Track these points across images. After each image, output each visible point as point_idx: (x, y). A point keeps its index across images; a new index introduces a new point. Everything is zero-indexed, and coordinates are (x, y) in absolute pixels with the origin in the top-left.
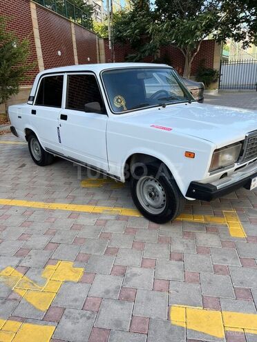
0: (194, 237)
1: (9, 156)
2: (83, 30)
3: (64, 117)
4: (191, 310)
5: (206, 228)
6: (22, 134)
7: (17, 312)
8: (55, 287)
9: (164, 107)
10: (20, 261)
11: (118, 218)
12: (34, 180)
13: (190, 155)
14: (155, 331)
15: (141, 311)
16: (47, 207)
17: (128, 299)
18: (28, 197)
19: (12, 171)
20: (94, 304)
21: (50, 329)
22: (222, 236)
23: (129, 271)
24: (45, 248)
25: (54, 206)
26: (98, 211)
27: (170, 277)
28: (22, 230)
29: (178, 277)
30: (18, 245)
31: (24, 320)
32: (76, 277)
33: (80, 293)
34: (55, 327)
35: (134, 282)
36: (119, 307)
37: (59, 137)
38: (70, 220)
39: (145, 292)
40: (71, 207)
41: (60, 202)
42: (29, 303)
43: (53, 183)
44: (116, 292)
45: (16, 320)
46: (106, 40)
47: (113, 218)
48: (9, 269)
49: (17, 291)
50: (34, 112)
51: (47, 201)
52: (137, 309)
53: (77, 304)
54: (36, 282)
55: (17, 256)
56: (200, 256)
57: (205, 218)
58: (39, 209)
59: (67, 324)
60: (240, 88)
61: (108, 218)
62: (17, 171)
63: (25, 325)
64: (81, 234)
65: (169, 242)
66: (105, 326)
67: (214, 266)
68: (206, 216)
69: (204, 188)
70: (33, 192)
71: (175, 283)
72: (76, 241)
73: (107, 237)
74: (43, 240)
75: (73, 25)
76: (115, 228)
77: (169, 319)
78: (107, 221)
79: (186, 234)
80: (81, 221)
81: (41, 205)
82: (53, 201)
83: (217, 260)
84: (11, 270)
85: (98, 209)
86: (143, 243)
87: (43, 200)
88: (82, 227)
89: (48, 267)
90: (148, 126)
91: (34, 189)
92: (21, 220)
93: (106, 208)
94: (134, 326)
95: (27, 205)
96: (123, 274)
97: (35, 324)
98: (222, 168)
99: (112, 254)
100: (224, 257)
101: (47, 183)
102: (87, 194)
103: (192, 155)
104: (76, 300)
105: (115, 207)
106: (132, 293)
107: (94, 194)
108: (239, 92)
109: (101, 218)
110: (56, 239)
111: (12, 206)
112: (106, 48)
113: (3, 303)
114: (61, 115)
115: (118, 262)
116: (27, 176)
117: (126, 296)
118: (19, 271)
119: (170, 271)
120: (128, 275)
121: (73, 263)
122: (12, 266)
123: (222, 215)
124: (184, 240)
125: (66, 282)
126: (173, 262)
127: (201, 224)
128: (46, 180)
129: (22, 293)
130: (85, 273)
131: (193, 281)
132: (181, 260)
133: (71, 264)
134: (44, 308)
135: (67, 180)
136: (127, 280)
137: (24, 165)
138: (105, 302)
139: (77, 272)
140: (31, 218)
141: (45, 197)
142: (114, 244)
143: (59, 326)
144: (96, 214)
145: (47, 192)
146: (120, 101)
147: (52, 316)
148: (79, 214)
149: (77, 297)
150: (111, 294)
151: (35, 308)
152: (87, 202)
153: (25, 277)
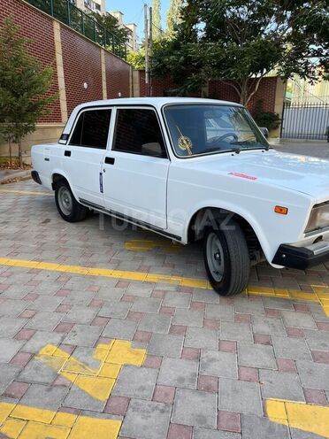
0: (280, 316)
1: (27, 208)
2: (114, 59)
3: (110, 161)
4: (291, 405)
5: (294, 305)
6: (48, 181)
7: (69, 402)
8: (113, 372)
9: (238, 153)
10: (63, 338)
11: (179, 289)
12: (63, 239)
13: (281, 210)
14: (251, 430)
15: (228, 405)
16: (86, 272)
17: (208, 389)
18: (60, 259)
19: (34, 226)
20: (167, 395)
21: (115, 424)
22: (316, 315)
23: (204, 355)
24: (92, 323)
25: (95, 271)
26: (152, 280)
27: (259, 364)
28: (59, 300)
29: (269, 364)
30: (57, 318)
31: (79, 412)
32: (138, 360)
33: (147, 380)
34: (120, 422)
35: (213, 369)
36: (200, 399)
37: (101, 185)
38: (118, 290)
39: (230, 381)
40: (118, 274)
41: (101, 267)
42: (82, 390)
43: (89, 243)
44: (192, 380)
45: (69, 412)
46: (142, 72)
47: (173, 289)
48: (50, 346)
49: (65, 374)
50: (68, 153)
51: (84, 265)
52: (223, 402)
53: (146, 393)
54: (87, 365)
55: (58, 332)
56: (293, 340)
57: (290, 294)
58: (76, 275)
59: (136, 419)
60: (307, 137)
61: (166, 289)
62: (41, 227)
63: (82, 418)
64: (135, 307)
65: (250, 321)
66: (185, 423)
67: (312, 353)
68: (291, 291)
69: (298, 253)
70: (66, 253)
71: (266, 372)
72: (130, 315)
73: (170, 312)
74: (88, 314)
75: (103, 52)
76: (177, 302)
77: (265, 415)
78: (165, 292)
79: (268, 312)
80: (132, 290)
81: (77, 270)
82: (93, 265)
83: (315, 345)
84: (52, 349)
85: (152, 277)
86: (216, 321)
87: (80, 264)
88: (134, 298)
89: (100, 346)
90: (226, 174)
91: (66, 249)
92: (55, 287)
93: (162, 277)
94: (222, 423)
95: (60, 270)
96: (198, 359)
97: (94, 416)
98: (319, 229)
99: (179, 333)
100: (323, 342)
101: (81, 243)
102: (135, 259)
103: (284, 211)
104: (142, 389)
105: (172, 275)
106: (213, 383)
107: (143, 259)
108: (306, 142)
109: (157, 288)
110: (104, 312)
111: (41, 270)
112: (142, 82)
113: (49, 390)
114: (107, 158)
115: (189, 343)
116: (54, 234)
117: (206, 386)
118: (63, 350)
119: (257, 356)
120: (205, 360)
121: (130, 343)
122: (53, 344)
123: (311, 291)
124: (268, 319)
125: (126, 366)
126: (259, 345)
127: (285, 300)
128: (80, 239)
129: (72, 378)
130: (149, 356)
131: (288, 370)
132: (268, 344)
133: (129, 344)
134: (103, 397)
135: (106, 240)
136: (203, 366)
137: (47, 221)
138: (180, 393)
139: (137, 354)
140: (68, 285)
141: (81, 260)
142: (179, 322)
143: (126, 421)
144: (150, 283)
145: (84, 255)
146: (185, 143)
147: (115, 407)
148: (128, 283)
149: (143, 385)
150: (186, 383)
151: (91, 398)
152: (137, 268)
153: (72, 358)
